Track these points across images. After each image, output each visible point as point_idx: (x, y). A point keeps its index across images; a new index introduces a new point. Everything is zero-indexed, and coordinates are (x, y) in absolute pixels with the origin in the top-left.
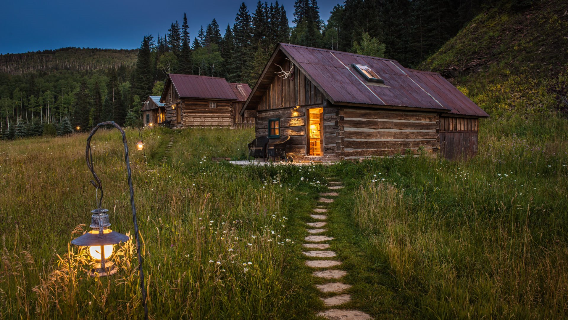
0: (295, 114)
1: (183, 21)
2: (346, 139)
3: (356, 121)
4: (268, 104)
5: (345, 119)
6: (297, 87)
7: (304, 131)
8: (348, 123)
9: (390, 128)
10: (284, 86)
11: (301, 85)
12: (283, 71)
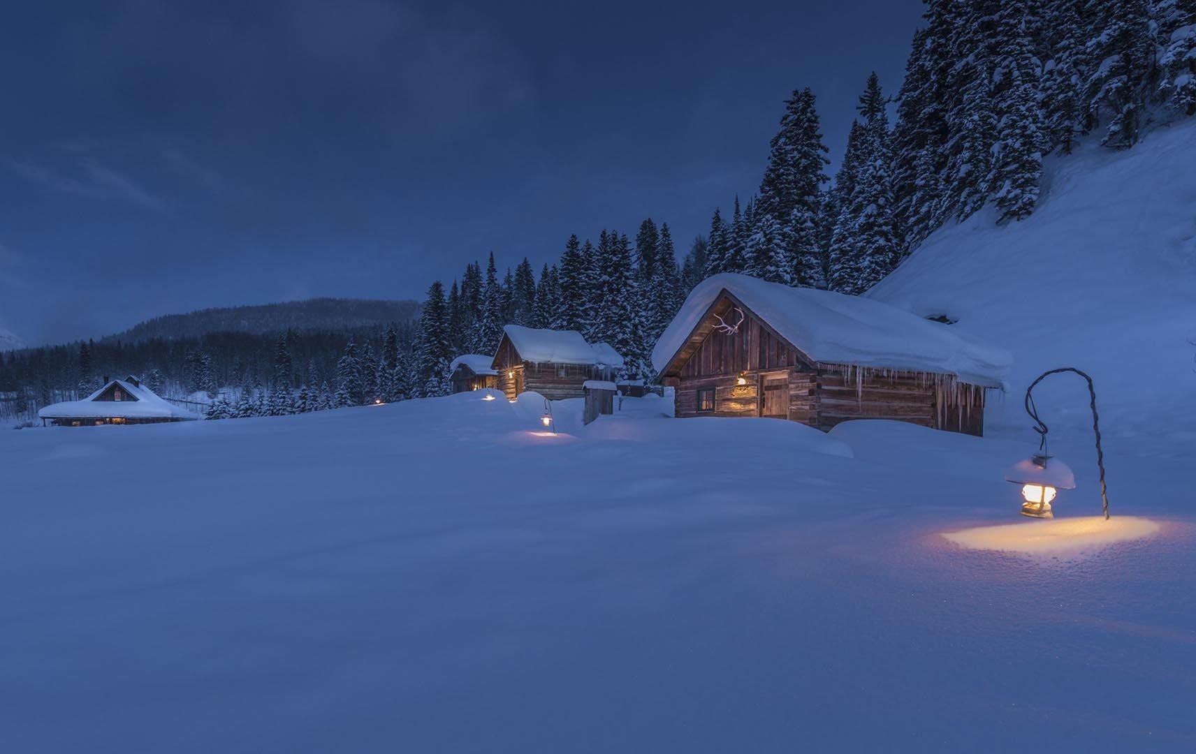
0: (742, 381)
1: (489, 263)
2: (823, 414)
3: (834, 391)
4: (697, 369)
5: (823, 387)
6: (747, 345)
7: (756, 405)
8: (825, 393)
9: (875, 400)
10: (724, 345)
11: (753, 343)
12: (724, 325)
